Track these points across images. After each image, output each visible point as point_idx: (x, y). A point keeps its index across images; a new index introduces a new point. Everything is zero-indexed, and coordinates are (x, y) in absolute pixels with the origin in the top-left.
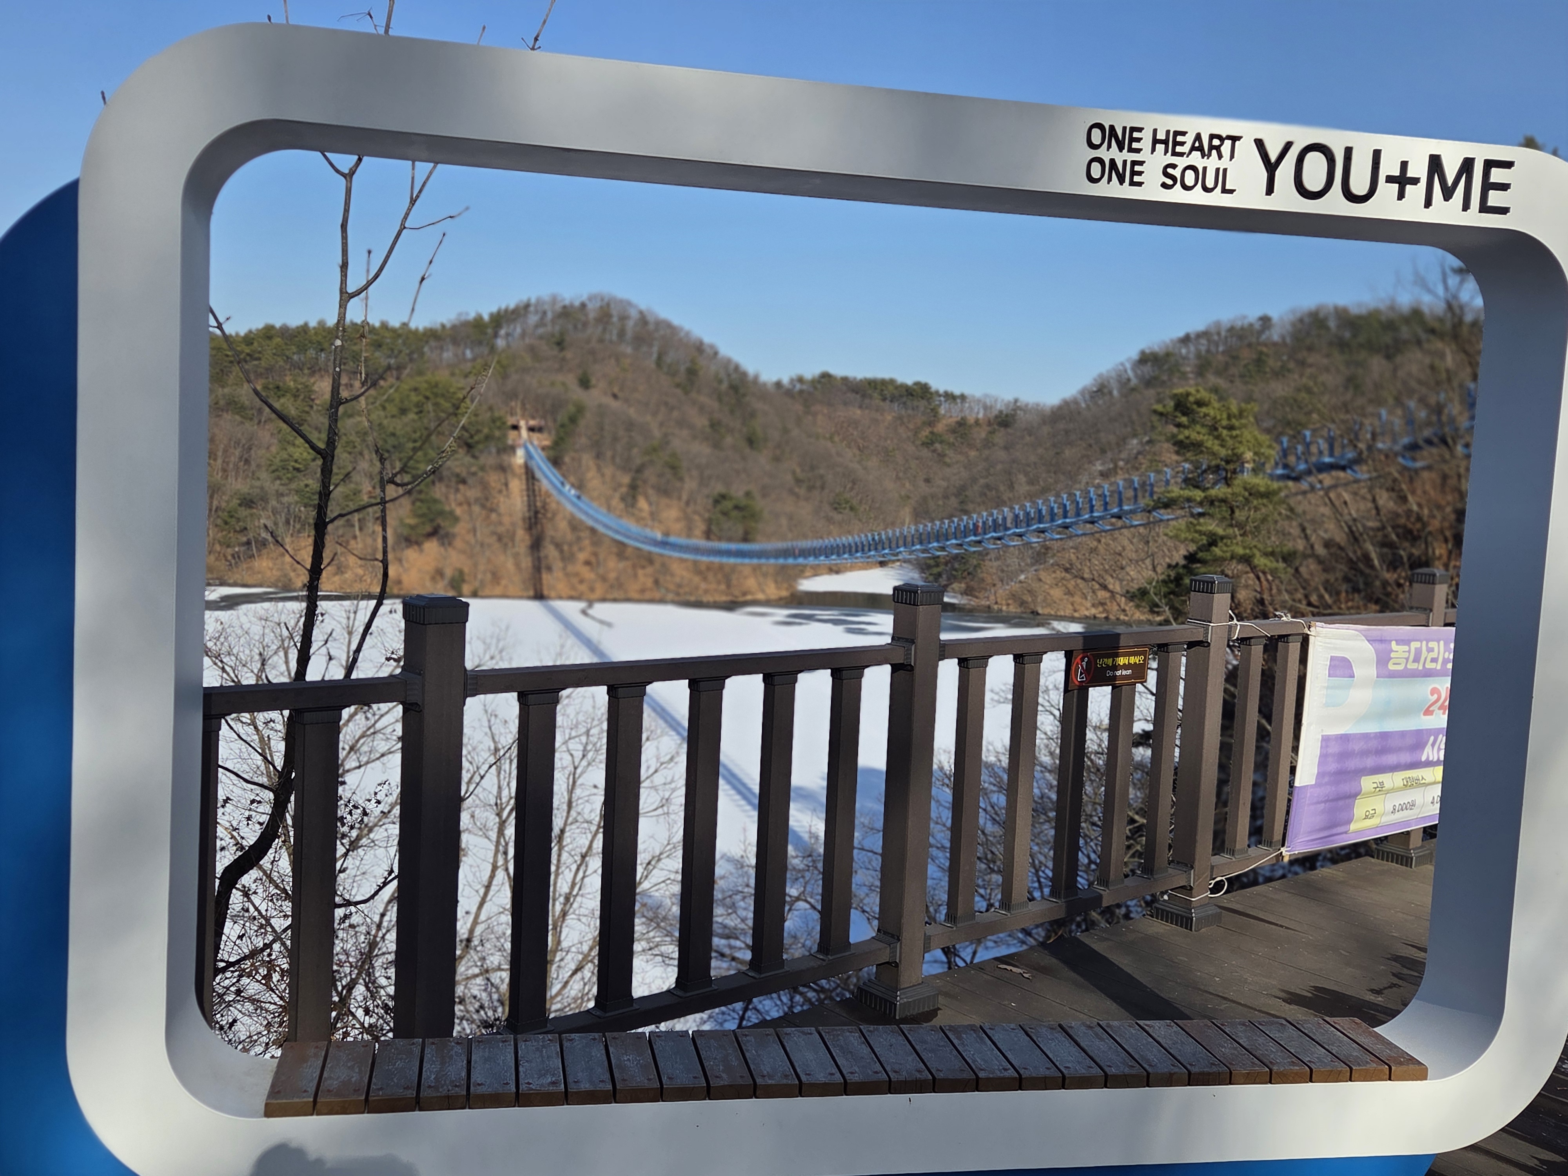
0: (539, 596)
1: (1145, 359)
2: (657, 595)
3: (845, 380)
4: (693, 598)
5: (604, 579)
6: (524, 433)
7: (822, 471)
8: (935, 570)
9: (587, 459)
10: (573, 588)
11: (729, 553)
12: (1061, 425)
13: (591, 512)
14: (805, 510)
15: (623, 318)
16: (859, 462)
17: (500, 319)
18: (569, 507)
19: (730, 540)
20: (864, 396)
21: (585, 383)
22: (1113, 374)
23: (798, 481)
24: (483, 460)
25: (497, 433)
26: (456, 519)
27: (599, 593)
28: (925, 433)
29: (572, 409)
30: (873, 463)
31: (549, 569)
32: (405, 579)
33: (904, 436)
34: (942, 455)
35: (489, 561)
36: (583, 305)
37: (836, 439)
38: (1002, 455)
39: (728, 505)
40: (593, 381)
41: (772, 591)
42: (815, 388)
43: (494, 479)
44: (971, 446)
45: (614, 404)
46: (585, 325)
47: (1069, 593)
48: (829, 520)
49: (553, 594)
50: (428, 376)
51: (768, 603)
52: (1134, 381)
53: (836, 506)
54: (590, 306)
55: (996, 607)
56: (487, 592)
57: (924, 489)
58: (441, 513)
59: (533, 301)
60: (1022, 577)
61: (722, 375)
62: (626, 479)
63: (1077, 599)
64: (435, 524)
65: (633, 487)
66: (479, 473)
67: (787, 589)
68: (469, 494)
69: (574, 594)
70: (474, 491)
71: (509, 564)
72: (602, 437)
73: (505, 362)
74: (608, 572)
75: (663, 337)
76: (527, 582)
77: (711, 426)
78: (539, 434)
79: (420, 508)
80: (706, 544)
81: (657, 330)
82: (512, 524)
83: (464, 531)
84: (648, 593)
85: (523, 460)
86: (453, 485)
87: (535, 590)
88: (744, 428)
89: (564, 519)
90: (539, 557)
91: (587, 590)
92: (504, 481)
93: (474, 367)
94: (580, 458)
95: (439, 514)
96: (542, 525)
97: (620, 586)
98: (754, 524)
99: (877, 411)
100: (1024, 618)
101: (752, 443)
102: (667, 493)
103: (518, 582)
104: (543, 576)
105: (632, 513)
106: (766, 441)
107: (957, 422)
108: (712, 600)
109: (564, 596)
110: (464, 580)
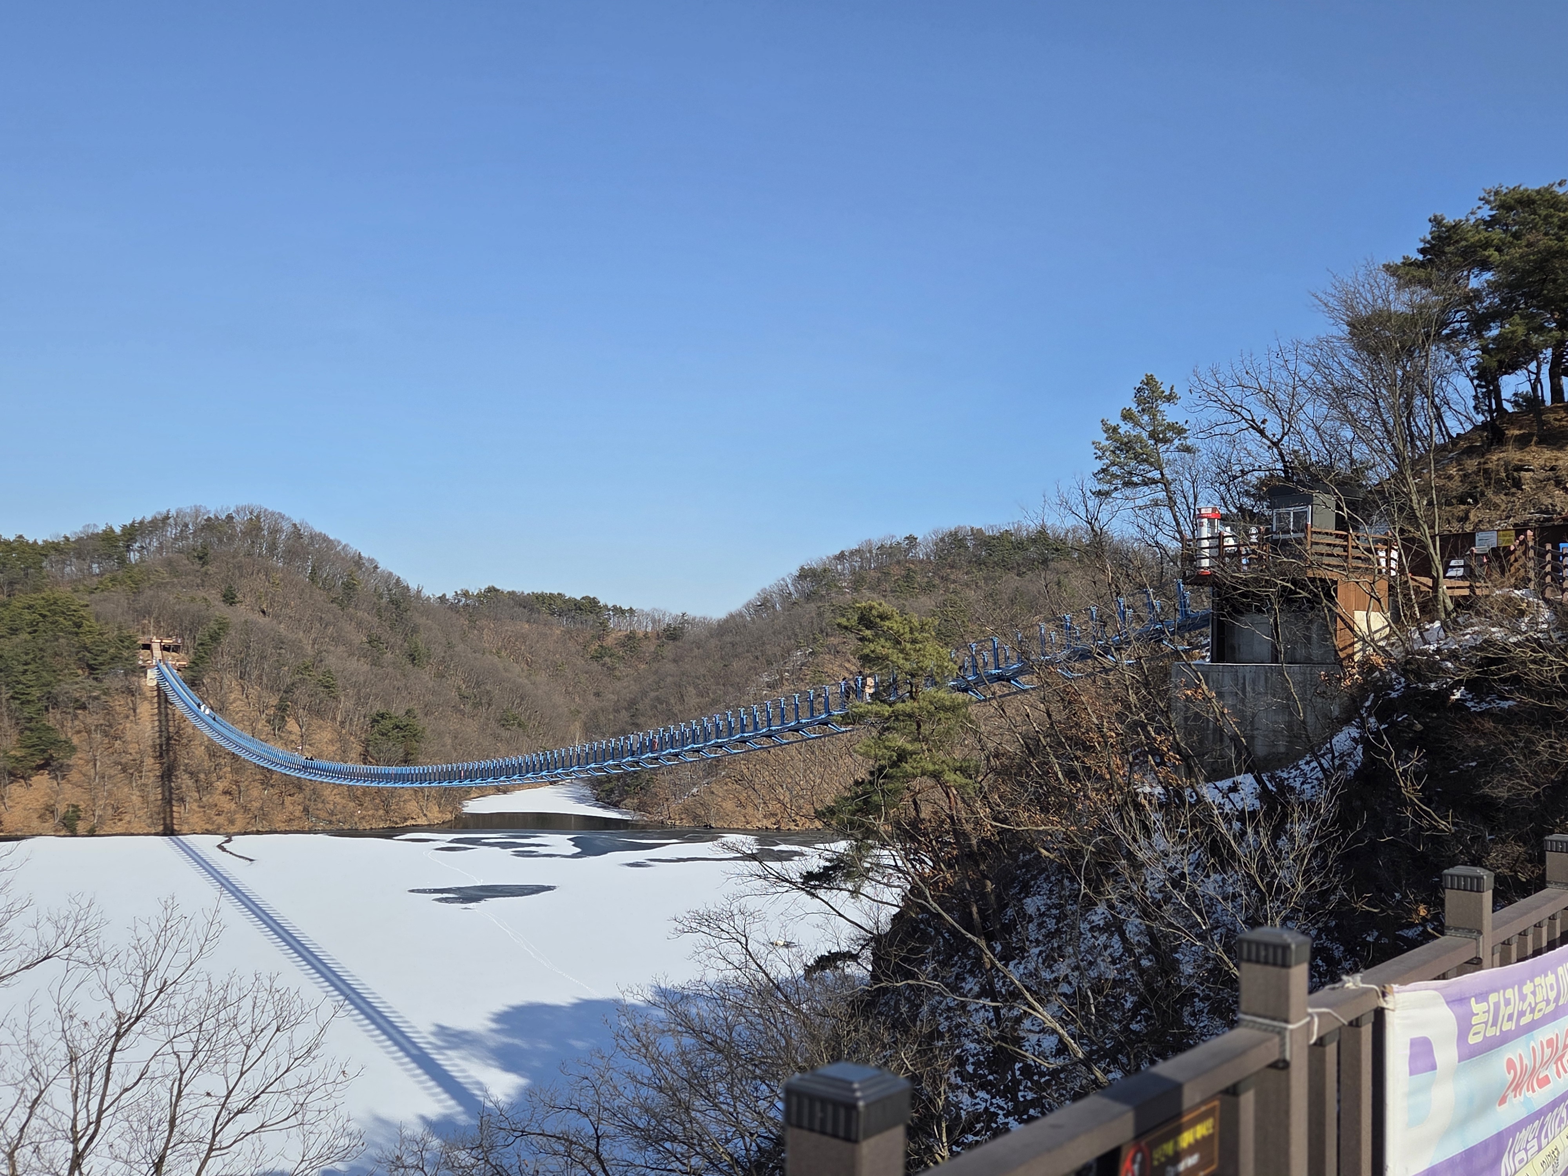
0: (169, 831)
1: (804, 574)
2: (307, 825)
3: (512, 594)
4: (346, 827)
5: (246, 810)
6: (157, 653)
7: (488, 687)
8: (607, 786)
9: (230, 680)
10: (209, 820)
11: (387, 777)
12: (728, 639)
13: (233, 737)
14: (471, 728)
15: (275, 531)
16: (527, 677)
17: (132, 532)
18: (207, 732)
19: (389, 763)
20: (532, 610)
21: (229, 599)
22: (776, 589)
23: (463, 697)
24: (107, 683)
25: (125, 654)
26: (74, 749)
27: (239, 825)
28: (595, 646)
29: (214, 626)
30: (542, 678)
31: (182, 800)
32: (6, 819)
33: (573, 650)
34: (612, 669)
35: (110, 793)
36: (230, 518)
37: (503, 653)
38: (670, 667)
39: (388, 724)
40: (240, 596)
41: (435, 815)
42: (481, 602)
43: (119, 703)
44: (640, 659)
45: (262, 620)
46: (231, 538)
47: (741, 805)
48: (497, 737)
49: (185, 828)
50: (46, 593)
51: (430, 828)
52: (795, 596)
53: (504, 722)
54: (237, 519)
55: (669, 822)
56: (107, 829)
57: (594, 703)
58: (55, 742)
59: (173, 513)
60: (695, 790)
61: (382, 589)
62: (274, 701)
63: (750, 810)
64: (46, 755)
65: (282, 708)
66: (103, 697)
67: (451, 813)
68: (89, 721)
69: (210, 828)
70: (95, 716)
71: (134, 797)
72: (248, 655)
73: (138, 577)
74: (251, 801)
75: (318, 551)
76: (156, 816)
77: (370, 642)
78: (174, 654)
79: (29, 738)
80: (362, 767)
81: (311, 544)
82: (140, 752)
83: (81, 762)
84: (296, 823)
85: (155, 683)
86: (71, 710)
87: (165, 824)
88: (406, 644)
89: (201, 745)
90: (171, 788)
91: (226, 823)
92: (131, 705)
93: (101, 583)
94: (222, 678)
95: (52, 743)
96: (175, 753)
97: (264, 816)
98: (415, 744)
99: (545, 625)
100: (698, 832)
101: (414, 659)
102: (319, 713)
103: (144, 817)
104: (175, 809)
105: (280, 737)
106: (429, 657)
107: (626, 636)
108: (368, 827)
109: (198, 830)
110: (79, 818)
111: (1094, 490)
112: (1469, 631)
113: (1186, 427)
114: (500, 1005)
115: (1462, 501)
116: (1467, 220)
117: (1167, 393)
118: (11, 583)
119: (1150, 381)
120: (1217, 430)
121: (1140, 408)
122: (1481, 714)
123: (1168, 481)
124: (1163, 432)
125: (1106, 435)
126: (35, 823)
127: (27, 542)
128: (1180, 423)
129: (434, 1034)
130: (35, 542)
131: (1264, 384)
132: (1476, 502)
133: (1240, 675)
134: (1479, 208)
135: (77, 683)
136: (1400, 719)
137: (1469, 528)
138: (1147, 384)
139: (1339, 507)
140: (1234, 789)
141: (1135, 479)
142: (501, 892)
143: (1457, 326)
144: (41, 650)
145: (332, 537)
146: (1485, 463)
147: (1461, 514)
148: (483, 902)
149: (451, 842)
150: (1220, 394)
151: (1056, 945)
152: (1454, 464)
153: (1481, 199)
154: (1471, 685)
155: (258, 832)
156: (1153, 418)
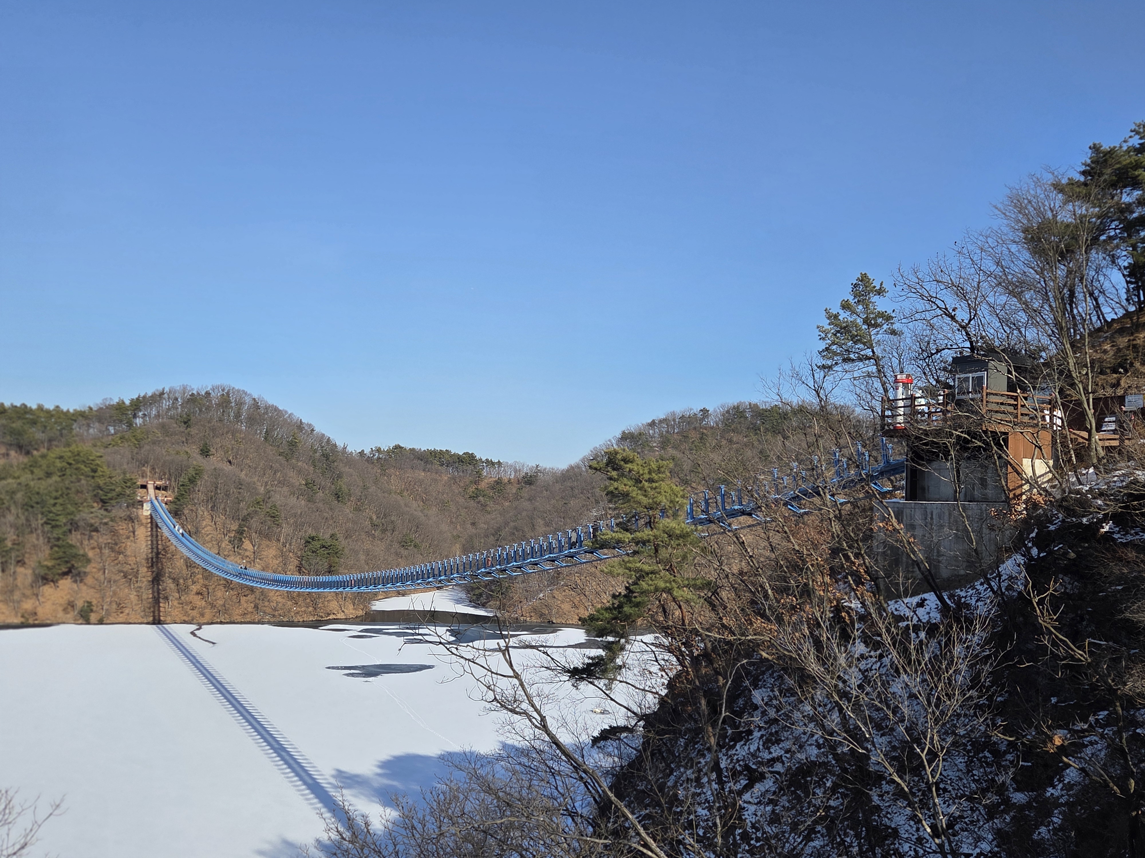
0: (157, 621)
1: (625, 437)
2: (257, 618)
3: (412, 450)
4: (286, 619)
5: (213, 606)
6: (151, 491)
7: (392, 518)
8: (477, 592)
9: (203, 511)
10: (186, 614)
12: (568, 484)
13: (203, 555)
14: (379, 548)
15: (240, 404)
16: (422, 511)
17: (138, 404)
18: (185, 551)
19: (318, 573)
20: (426, 462)
21: (205, 452)
22: (604, 448)
23: (374, 526)
24: (114, 513)
25: (128, 492)
26: (89, 561)
27: (207, 617)
28: (472, 489)
29: (192, 472)
30: (433, 511)
31: (166, 598)
32: (40, 611)
33: (457, 491)
34: (484, 506)
35: (115, 593)
36: (208, 394)
37: (405, 494)
38: (526, 504)
39: (317, 544)
40: (213, 451)
41: (351, 611)
42: (390, 456)
43: (123, 528)
44: (506, 499)
45: (227, 467)
46: (208, 408)
47: (575, 607)
48: (398, 554)
49: (169, 619)
50: (73, 447)
51: (346, 621)
53: (404, 544)
54: (213, 394)
55: (522, 619)
56: (112, 619)
57: (471, 530)
58: (75, 556)
59: (167, 390)
60: (541, 595)
61: (317, 446)
62: (235, 526)
64: (69, 565)
65: (240, 532)
66: (110, 523)
67: (362, 610)
68: (101, 540)
69: (186, 619)
70: (105, 537)
71: (132, 596)
72: (216, 493)
73: (139, 436)
74: (216, 600)
75: (271, 418)
76: (147, 610)
77: (306, 484)
78: (163, 492)
79: (57, 552)
80: (297, 577)
81: (266, 413)
82: (137, 563)
83: (94, 570)
84: (249, 616)
85: (149, 513)
86: (87, 533)
87: (154, 616)
88: (333, 486)
89: (181, 558)
90: (158, 589)
91: (198, 616)
92: (131, 529)
93: (113, 440)
94: (197, 510)
95: (74, 557)
96: (162, 564)
97: (226, 611)
98: (337, 560)
99: (436, 473)
100: (543, 626)
101: (338, 497)
102: (267, 537)
103: (139, 611)
104: (161, 605)
105: (239, 554)
106: (350, 495)
107: (495, 481)
108: (301, 620)
109: (178, 621)
110: (92, 611)
111: (818, 365)
112: (1117, 473)
113: (893, 315)
114: (385, 755)
115: (1115, 371)
116: (1121, 147)
117: (878, 288)
118: (50, 440)
119: (864, 278)
120: (917, 316)
121: (856, 300)
122: (1125, 545)
123: (878, 357)
124: (875, 319)
125: (828, 321)
126: (61, 614)
127: (62, 411)
128: (888, 312)
129: (333, 776)
130: (68, 411)
131: (956, 281)
132: (1126, 371)
133: (929, 511)
134: (1130, 137)
135: (92, 513)
136: (1056, 548)
137: (1120, 392)
138: (861, 281)
139: (1009, 372)
140: (921, 604)
141: (852, 356)
142: (394, 669)
143: (1112, 233)
144: (67, 488)
145: (280, 408)
146: (1134, 340)
147: (1114, 381)
148: (379, 677)
149: (361, 631)
150: (918, 287)
151: (774, 730)
152: (1108, 341)
153: (1132, 131)
154: (1117, 518)
155: (221, 623)
156: (867, 307)
